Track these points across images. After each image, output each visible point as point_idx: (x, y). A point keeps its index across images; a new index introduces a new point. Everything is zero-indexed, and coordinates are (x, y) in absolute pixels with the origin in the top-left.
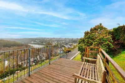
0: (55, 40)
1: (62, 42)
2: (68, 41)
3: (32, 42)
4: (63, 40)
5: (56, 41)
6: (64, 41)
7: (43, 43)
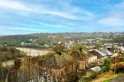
0: (69, 37)
1: (86, 42)
2: (101, 39)
3: (23, 43)
4: (89, 38)
5: (71, 40)
6: (90, 40)
7: (43, 44)
